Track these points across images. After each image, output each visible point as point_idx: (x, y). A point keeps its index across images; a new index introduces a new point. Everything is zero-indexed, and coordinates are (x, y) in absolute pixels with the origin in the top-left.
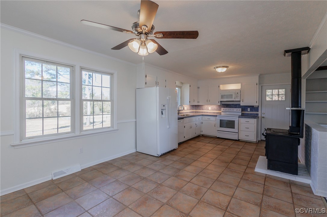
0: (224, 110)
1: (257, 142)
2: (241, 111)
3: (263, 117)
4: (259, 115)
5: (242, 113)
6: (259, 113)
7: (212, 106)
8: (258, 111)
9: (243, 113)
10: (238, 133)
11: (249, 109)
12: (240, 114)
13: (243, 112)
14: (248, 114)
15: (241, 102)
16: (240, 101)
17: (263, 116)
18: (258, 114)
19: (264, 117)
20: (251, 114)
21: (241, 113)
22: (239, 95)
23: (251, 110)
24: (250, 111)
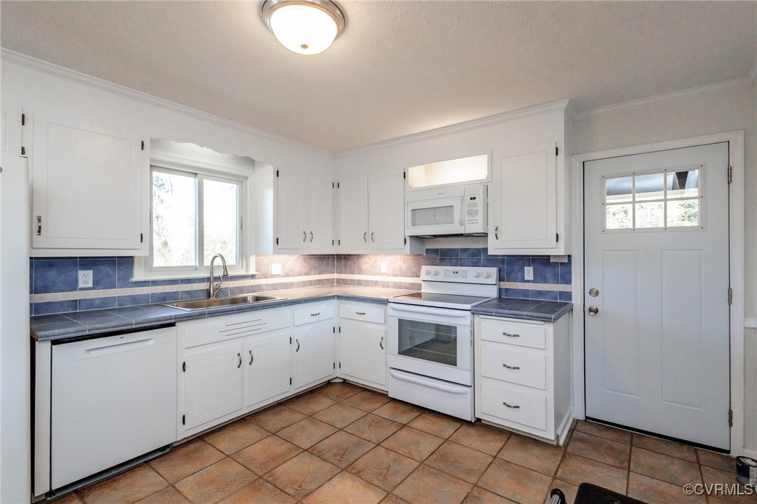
0: (428, 273)
1: (561, 442)
2: (493, 280)
3: (590, 310)
4: (573, 301)
5: (500, 290)
6: (575, 288)
7: (391, 258)
8: (569, 282)
9: (507, 290)
10: (472, 386)
11: (529, 272)
12: (492, 293)
13: (506, 285)
14: (525, 292)
15: (491, 238)
16: (485, 235)
17: (592, 302)
18: (568, 296)
19: (596, 311)
20: (540, 293)
21: (495, 289)
22: (480, 208)
23: (539, 278)
24: (533, 282)
